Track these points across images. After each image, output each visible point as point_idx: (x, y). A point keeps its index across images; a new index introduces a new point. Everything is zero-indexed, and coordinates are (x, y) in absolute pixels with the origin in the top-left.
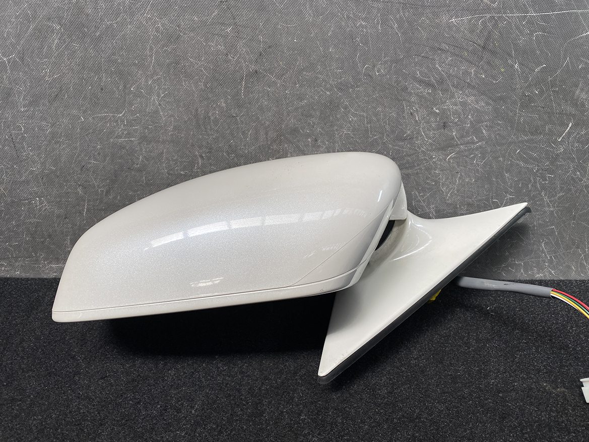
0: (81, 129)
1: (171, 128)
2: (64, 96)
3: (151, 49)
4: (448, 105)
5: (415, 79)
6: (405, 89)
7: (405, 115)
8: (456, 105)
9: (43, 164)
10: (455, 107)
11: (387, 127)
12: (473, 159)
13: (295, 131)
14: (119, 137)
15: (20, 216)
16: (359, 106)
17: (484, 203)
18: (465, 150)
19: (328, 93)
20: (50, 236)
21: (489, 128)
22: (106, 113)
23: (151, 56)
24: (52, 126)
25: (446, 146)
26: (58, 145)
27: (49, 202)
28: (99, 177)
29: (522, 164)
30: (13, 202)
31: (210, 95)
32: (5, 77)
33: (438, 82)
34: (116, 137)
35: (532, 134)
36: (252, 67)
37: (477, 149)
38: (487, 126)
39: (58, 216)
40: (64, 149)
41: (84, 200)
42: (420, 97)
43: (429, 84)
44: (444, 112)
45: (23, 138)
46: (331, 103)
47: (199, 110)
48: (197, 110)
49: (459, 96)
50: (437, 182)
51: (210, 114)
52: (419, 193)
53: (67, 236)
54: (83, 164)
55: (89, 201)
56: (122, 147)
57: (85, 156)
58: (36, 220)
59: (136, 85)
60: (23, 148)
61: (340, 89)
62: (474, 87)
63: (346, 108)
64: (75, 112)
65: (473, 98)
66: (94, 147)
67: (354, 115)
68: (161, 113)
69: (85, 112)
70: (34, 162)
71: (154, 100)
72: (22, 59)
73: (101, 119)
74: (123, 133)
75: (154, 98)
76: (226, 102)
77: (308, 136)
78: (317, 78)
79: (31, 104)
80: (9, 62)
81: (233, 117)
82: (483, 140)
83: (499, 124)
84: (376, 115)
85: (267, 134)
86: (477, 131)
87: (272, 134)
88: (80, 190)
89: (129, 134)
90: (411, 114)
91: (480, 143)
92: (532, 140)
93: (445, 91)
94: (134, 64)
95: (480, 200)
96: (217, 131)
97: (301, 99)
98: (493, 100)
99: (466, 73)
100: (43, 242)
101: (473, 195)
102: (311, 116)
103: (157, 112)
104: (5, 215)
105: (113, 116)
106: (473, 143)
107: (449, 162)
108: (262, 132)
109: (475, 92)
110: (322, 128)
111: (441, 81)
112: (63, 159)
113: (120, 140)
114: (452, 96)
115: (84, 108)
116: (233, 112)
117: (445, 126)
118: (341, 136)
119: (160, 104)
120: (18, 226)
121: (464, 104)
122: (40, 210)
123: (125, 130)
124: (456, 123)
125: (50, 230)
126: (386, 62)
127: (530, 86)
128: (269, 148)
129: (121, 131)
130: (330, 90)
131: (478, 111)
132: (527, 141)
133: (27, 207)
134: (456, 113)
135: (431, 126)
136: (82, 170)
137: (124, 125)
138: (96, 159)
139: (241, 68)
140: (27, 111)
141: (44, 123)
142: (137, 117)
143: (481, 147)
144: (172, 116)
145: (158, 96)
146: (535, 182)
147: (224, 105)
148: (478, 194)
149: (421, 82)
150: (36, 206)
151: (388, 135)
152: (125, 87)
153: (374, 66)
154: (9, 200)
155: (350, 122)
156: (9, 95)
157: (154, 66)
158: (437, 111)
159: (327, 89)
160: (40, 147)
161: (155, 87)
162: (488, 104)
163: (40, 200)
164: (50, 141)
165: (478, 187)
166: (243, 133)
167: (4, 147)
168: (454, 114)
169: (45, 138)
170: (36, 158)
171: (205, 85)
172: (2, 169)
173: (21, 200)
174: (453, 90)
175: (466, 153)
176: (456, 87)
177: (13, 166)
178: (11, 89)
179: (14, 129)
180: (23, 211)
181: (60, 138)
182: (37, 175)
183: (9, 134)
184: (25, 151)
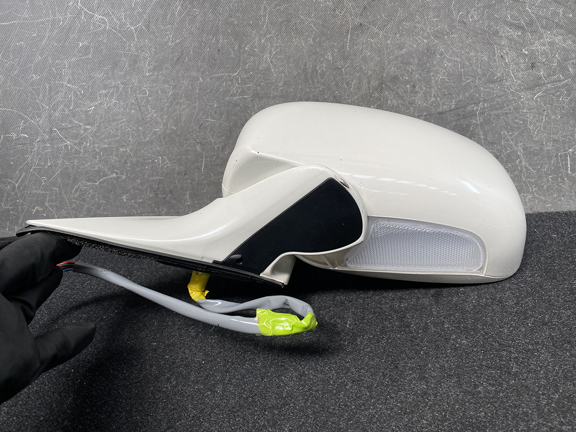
0: (200, 89)
1: (281, 84)
2: (185, 59)
3: (265, 9)
4: (537, 46)
5: (506, 22)
6: (496, 33)
7: (496, 58)
8: (544, 45)
9: (165, 124)
10: (543, 48)
11: (479, 71)
12: (559, 96)
13: (395, 79)
14: (234, 95)
15: (144, 175)
16: (454, 52)
17: (569, 139)
18: (552, 89)
19: (425, 41)
20: (171, 192)
21: (575, 65)
22: (222, 72)
23: (265, 16)
24: (173, 89)
25: (534, 85)
26: (179, 106)
27: (170, 160)
28: (216, 134)
30: (138, 162)
31: (318, 50)
32: (132, 45)
33: (527, 24)
34: (231, 95)
36: (358, 21)
37: (563, 86)
38: (573, 64)
39: (179, 173)
40: (184, 109)
41: (202, 157)
42: (511, 40)
43: (519, 27)
44: (532, 52)
45: (148, 100)
46: (428, 51)
47: (308, 64)
48: (305, 65)
49: (547, 37)
50: (525, 121)
51: (318, 68)
52: (508, 132)
53: (187, 190)
54: (201, 123)
55: (206, 157)
56: (236, 105)
57: (203, 114)
58: (158, 178)
59: (251, 44)
60: (147, 110)
61: (436, 37)
62: (561, 27)
63: (441, 54)
64: (194, 74)
65: (560, 37)
66: (212, 106)
67: (449, 61)
68: (273, 70)
69: (203, 73)
70: (157, 123)
71: (266, 57)
72: (148, 27)
73: (219, 78)
74: (237, 92)
76: (332, 55)
77: (407, 82)
78: (415, 27)
79: (155, 68)
80: (136, 31)
81: (339, 69)
82: (569, 77)
84: (469, 59)
85: (369, 83)
86: (563, 69)
87: (374, 83)
88: (198, 148)
89: (242, 92)
90: (502, 57)
91: (566, 81)
93: (534, 32)
94: (250, 25)
95: (565, 136)
96: (324, 84)
97: (401, 48)
99: (555, 13)
100: (164, 198)
101: (558, 132)
102: (409, 63)
103: (268, 69)
104: (131, 174)
105: (229, 76)
106: (560, 81)
107: (537, 101)
108: (365, 81)
109: (562, 31)
110: (420, 75)
111: (531, 23)
112: (183, 119)
113: (235, 98)
114: (541, 37)
115: (203, 69)
116: (339, 64)
117: (533, 66)
118: (437, 81)
119: (272, 62)
120: (142, 184)
121: (552, 44)
122: (162, 167)
123: (240, 88)
124: (544, 63)
125: (172, 187)
126: (479, 8)
128: (371, 96)
129: (236, 89)
130: (427, 39)
131: (564, 49)
133: (151, 165)
134: (544, 53)
135: (519, 67)
136: (200, 128)
137: (239, 84)
138: (213, 118)
139: (347, 22)
140: (151, 75)
141: (166, 86)
142: (251, 75)
143: (567, 84)
144: (283, 72)
145: (271, 53)
147: (330, 58)
148: (563, 130)
149: (511, 25)
150: (159, 165)
151: (480, 79)
152: (240, 47)
153: (468, 13)
154: (135, 160)
155: (445, 68)
156: (135, 62)
157: (267, 26)
158: (526, 52)
159: (424, 38)
160: (163, 109)
161: (268, 45)
162: (575, 42)
163: (162, 158)
164: (171, 102)
165: (564, 123)
166: (348, 84)
167: (130, 110)
168: (542, 54)
169: (168, 100)
170: (159, 119)
171: (314, 40)
172: (129, 131)
173: (145, 159)
174: (542, 30)
175: (553, 91)
176: (545, 28)
177: (138, 128)
178: (138, 56)
179: (140, 93)
180: (147, 169)
181: (181, 99)
182: (160, 135)
183: (135, 98)
184: (149, 113)
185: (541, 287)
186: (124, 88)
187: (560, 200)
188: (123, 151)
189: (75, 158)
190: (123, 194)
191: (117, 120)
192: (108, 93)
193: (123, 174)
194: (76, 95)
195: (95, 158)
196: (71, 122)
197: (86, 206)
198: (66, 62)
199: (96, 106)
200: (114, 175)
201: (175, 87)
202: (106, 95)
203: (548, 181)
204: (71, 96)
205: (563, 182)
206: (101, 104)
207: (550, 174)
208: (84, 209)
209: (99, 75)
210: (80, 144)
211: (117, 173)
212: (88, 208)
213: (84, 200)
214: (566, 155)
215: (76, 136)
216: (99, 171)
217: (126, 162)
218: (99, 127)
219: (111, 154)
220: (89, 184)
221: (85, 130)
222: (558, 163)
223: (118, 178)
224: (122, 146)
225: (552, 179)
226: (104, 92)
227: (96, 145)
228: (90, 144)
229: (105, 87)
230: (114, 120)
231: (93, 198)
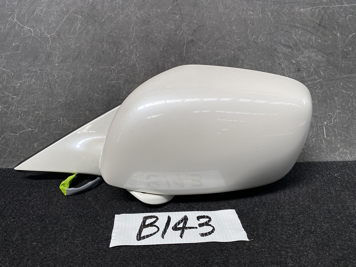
0: (90, 76)
2: (81, 56)
3: (133, 28)
4: (300, 58)
5: (281, 44)
6: (275, 50)
7: (276, 64)
8: (305, 58)
9: (66, 97)
10: (304, 60)
12: (316, 89)
14: (112, 80)
15: (50, 130)
16: (250, 60)
17: (324, 116)
19: (232, 52)
21: (324, 71)
22: (105, 66)
23: (133, 33)
24: (73, 75)
26: (76, 85)
27: (68, 120)
28: (99, 104)
29: (344, 91)
30: (47, 121)
31: (166, 54)
32: (48, 46)
33: (294, 45)
34: (111, 80)
35: (349, 73)
36: (190, 38)
37: (318, 83)
38: (323, 70)
40: (79, 88)
42: (284, 54)
43: (289, 47)
44: (298, 62)
45: (56, 82)
46: (234, 58)
47: (160, 63)
48: (158, 63)
49: (307, 53)
51: (166, 66)
54: (90, 97)
56: (114, 86)
57: (92, 91)
58: (59, 132)
59: (124, 49)
60: (55, 87)
61: (239, 50)
62: (314, 48)
63: (243, 61)
64: (87, 66)
65: (314, 54)
66: (97, 86)
68: (137, 66)
69: (93, 65)
70: (61, 96)
72: (59, 36)
73: (102, 69)
74: (114, 78)
75: (134, 57)
76: (175, 59)
78: (226, 44)
79: (62, 61)
80: (51, 38)
82: (321, 78)
83: (330, 69)
84: (260, 64)
86: (317, 73)
88: (87, 113)
89: (118, 78)
90: (280, 64)
91: (319, 80)
92: (349, 77)
93: (298, 50)
94: (123, 37)
95: (321, 114)
97: (217, 55)
98: (326, 55)
99: (310, 39)
101: (317, 111)
103: (135, 65)
104: (41, 129)
105: (109, 68)
106: (316, 80)
109: (315, 50)
111: (296, 45)
112: (78, 94)
113: (113, 82)
114: (303, 53)
115: (93, 63)
116: (179, 64)
117: (299, 70)
119: (137, 61)
120: (48, 136)
121: (309, 57)
122: (63, 125)
123: (116, 76)
124: (305, 68)
126: (264, 35)
127: (346, 45)
129: (113, 77)
131: (317, 61)
132: (346, 78)
133: (55, 123)
135: (291, 71)
136: (89, 100)
137: (115, 73)
138: (98, 94)
139: (184, 38)
140: (59, 66)
141: (68, 73)
142: (123, 68)
143: (320, 82)
144: (143, 67)
145: (136, 55)
146: (352, 102)
147: (173, 60)
148: (320, 110)
149: (284, 45)
150: (61, 123)
152: (117, 51)
153: (258, 37)
154: (44, 119)
156: (49, 56)
157: (134, 38)
158: (294, 62)
159: (232, 50)
160: (65, 87)
161: (134, 50)
162: (323, 57)
163: (63, 119)
164: (71, 83)
165: (320, 106)
167: (44, 87)
168: (304, 63)
169: (69, 81)
170: (63, 94)
171: (163, 49)
172: (42, 100)
173: (51, 119)
174: (303, 49)
175: (312, 86)
176: (305, 48)
177: (48, 99)
178: (51, 53)
179: (51, 76)
180: (53, 126)
181: (77, 81)
182: (62, 104)
183: (47, 80)
184: (56, 90)
185: (309, 208)
186: (40, 73)
187: (321, 154)
188: (37, 113)
189: (4, 117)
190: (35, 142)
191: (34, 93)
192: (30, 75)
193: (36, 129)
194: (8, 76)
195: (18, 117)
196: (3, 93)
197: (9, 150)
198: (3, 55)
199: (21, 84)
200: (30, 129)
201: (74, 73)
202: (28, 77)
203: (313, 142)
204: (5, 76)
205: (322, 142)
206: (24, 82)
207: (313, 138)
208: (7, 152)
209: (25, 64)
210: (8, 108)
211: (32, 128)
212: (10, 151)
213: (8, 146)
214: (322, 126)
215: (6, 102)
216: (20, 126)
217: (38, 121)
218: (22, 97)
219: (29, 115)
220: (12, 134)
221: (13, 98)
222: (318, 131)
223: (32, 131)
224: (37, 110)
225: (315, 140)
226: (27, 74)
227: (19, 109)
228: (15, 108)
229: (28, 71)
230: (32, 93)
231: (14, 144)
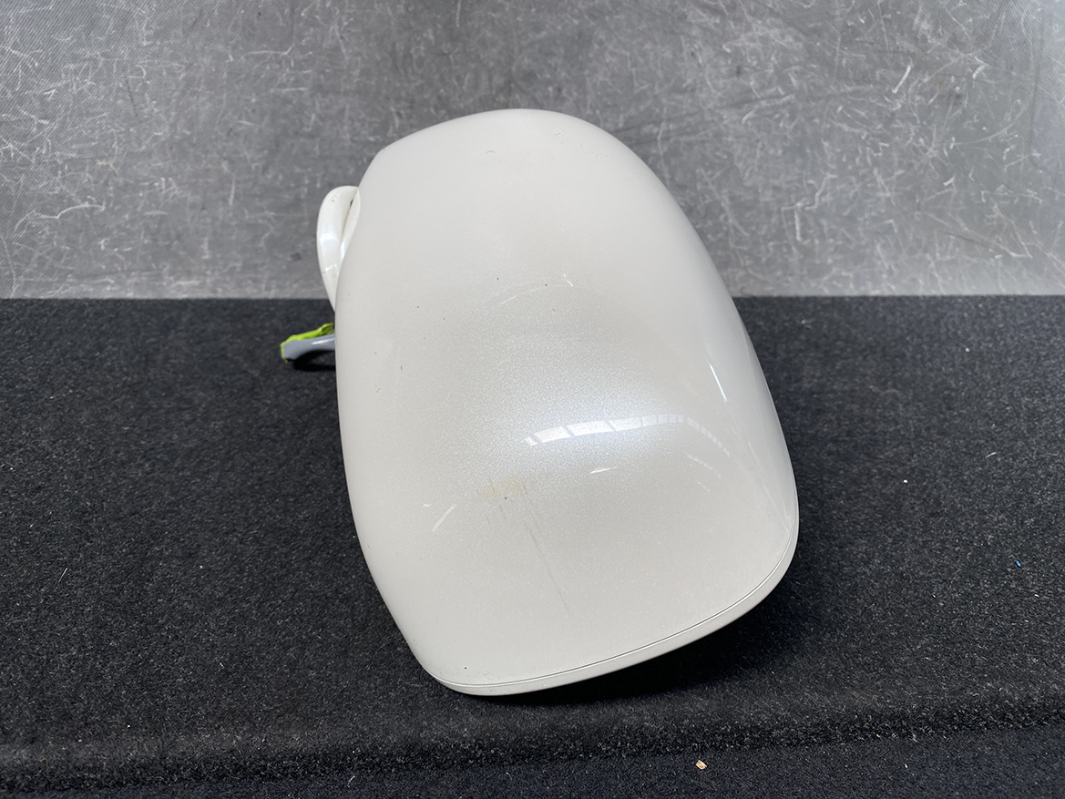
0: (229, 74)
1: (356, 73)
2: (206, 24)
4: (743, 41)
6: (683, 17)
7: (684, 55)
8: (754, 41)
9: (173, 126)
10: (752, 45)
11: (660, 73)
12: (778, 121)
13: (530, 76)
14: (283, 86)
15: (136, 207)
18: (767, 108)
19: (576, 22)
20: (179, 237)
21: (800, 75)
22: (266, 49)
24: (187, 70)
25: (741, 101)
26: (195, 98)
27: (179, 185)
28: (253, 146)
29: (846, 128)
30: (126, 184)
31: (413, 24)
33: (728, 7)
34: (279, 86)
35: (858, 83)
37: (784, 106)
38: (796, 72)
39: (193, 206)
40: (203, 104)
41: (230, 182)
42: (705, 29)
43: (716, 11)
44: (737, 51)
45: (145, 85)
46: (579, 36)
47: (398, 45)
48: (394, 45)
49: (759, 28)
50: (730, 155)
51: (412, 51)
52: (706, 171)
53: (204, 236)
54: (231, 125)
55: (238, 182)
56: (287, 101)
57: (234, 113)
58: (158, 212)
59: (309, 7)
60: (144, 101)
61: (593, 17)
62: (777, 15)
63: (601, 43)
64: (220, 47)
65: (776, 31)
66: (248, 101)
67: (613, 54)
68: (344, 51)
69: (234, 47)
70: (159, 123)
71: (334, 31)
73: (258, 58)
74: (288, 81)
75: (334, 28)
76: (435, 34)
77: (549, 83)
79: (157, 35)
81: (444, 54)
82: (792, 93)
83: (813, 70)
84: (644, 54)
85: (490, 79)
86: (783, 79)
87: (499, 80)
88: (225, 166)
89: (297, 81)
90: (693, 54)
91: (787, 98)
92: (858, 92)
93: (738, 20)
96: (422, 76)
97: (538, 29)
98: (806, 34)
100: (168, 247)
102: (551, 54)
103: (337, 49)
104: (114, 204)
105: (276, 55)
106: (778, 96)
107: (746, 125)
108: (484, 77)
109: (779, 21)
110: (569, 73)
111: (732, 6)
112: (202, 118)
113: (285, 91)
114: (749, 28)
115: (234, 42)
116: (445, 47)
117: (739, 72)
118: (595, 84)
119: (342, 38)
120: (132, 221)
121: (764, 40)
122: (166, 196)
123: (292, 75)
124: (754, 68)
125: (180, 228)
127: (853, 11)
128: (494, 100)
129: (286, 76)
130: (578, 18)
131: (784, 50)
132: (852, 94)
133: (147, 192)
134: (754, 53)
135: (720, 72)
136: (228, 135)
137: (291, 68)
138: (249, 120)
140: (152, 45)
141: (175, 64)
142: (309, 56)
143: (789, 103)
144: (359, 54)
145: (340, 24)
146: (864, 154)
147: (431, 37)
149: (704, 7)
150: (161, 191)
151: (660, 85)
152: (292, 11)
154: (121, 181)
155: (607, 65)
158: (728, 50)
159: (574, 16)
160: (168, 101)
161: (336, 11)
162: (797, 39)
163: (167, 181)
164: (183, 92)
165: (787, 162)
166: (458, 78)
167: (116, 98)
168: (751, 54)
169: (178, 86)
170: (162, 117)
171: (407, 9)
172: (112, 133)
173: (138, 181)
174: (750, 18)
175: (769, 112)
176: (753, 14)
177: (128, 129)
178: (130, 12)
179: (131, 73)
180: (142, 198)
181: (198, 86)
182: (164, 143)
183: (124, 80)
184: (147, 106)
186: (106, 63)
187: (787, 281)
188: (102, 166)
189: (21, 172)
190: (101, 236)
191: (93, 114)
192: (80, 69)
193: (101, 204)
194: (26, 69)
195: (56, 175)
196: (15, 112)
197: (37, 254)
198: (11, 14)
199: (58, 89)
200: (87, 205)
201: (189, 66)
202: (76, 72)
203: (768, 251)
204: (18, 69)
205: (790, 252)
206: (67, 86)
207: (770, 240)
208: (33, 259)
209: (65, 39)
210: (31, 149)
211: (91, 202)
212: (40, 257)
213: (33, 244)
214: (792, 212)
215: (24, 137)
216: (61, 197)
217: (106, 184)
218: (63, 123)
219: (83, 169)
220: (43, 216)
221: (40, 126)
222: (782, 223)
223: (93, 209)
224: (101, 158)
225: (774, 247)
226: (72, 66)
227: (58, 154)
228: (48, 150)
229: (75, 59)
230: (88, 114)
231: (49, 240)
